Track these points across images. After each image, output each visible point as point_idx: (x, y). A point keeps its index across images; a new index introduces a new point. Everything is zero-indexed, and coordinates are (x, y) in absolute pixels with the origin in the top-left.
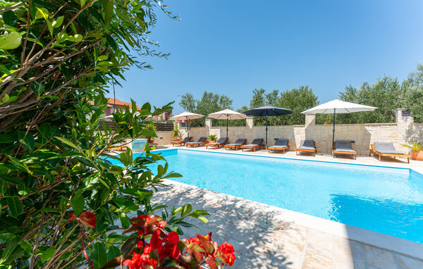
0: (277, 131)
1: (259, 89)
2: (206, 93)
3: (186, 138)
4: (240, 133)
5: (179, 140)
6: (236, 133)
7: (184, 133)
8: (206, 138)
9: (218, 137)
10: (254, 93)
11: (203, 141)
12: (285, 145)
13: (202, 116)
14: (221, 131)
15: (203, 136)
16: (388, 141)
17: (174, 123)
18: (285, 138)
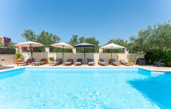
0: (88, 55)
1: (75, 35)
2: (44, 31)
3: (29, 60)
4: (69, 56)
5: (21, 61)
6: (67, 56)
7: (27, 56)
8: (46, 59)
9: (55, 58)
10: (73, 36)
11: (44, 61)
12: (89, 62)
13: (42, 45)
14: (57, 55)
15: (43, 58)
16: (123, 59)
17: (17, 49)
18: (91, 58)
